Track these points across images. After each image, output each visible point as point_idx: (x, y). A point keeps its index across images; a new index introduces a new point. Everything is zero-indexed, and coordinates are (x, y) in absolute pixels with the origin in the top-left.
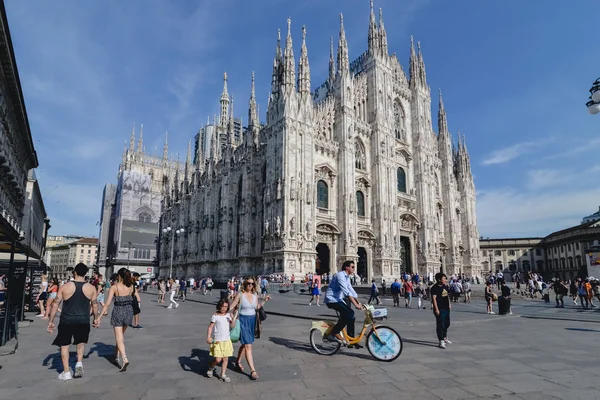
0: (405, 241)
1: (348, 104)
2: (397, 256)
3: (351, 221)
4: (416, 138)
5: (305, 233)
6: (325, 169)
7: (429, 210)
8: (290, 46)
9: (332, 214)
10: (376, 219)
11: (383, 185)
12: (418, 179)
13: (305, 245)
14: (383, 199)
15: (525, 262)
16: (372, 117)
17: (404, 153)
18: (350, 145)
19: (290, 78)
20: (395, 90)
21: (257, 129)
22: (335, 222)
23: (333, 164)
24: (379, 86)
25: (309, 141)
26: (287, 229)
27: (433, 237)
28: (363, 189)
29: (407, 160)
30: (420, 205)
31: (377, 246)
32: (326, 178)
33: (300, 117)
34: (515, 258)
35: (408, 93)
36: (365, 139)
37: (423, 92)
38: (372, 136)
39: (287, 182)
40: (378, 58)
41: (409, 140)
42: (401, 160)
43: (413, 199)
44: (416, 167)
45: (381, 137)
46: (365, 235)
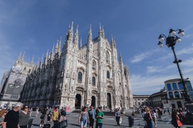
0: (109, 94)
1: (91, 49)
2: (106, 100)
3: (90, 87)
4: (113, 62)
5: (71, 90)
6: (81, 68)
7: (117, 85)
8: (72, 29)
9: (83, 84)
10: (99, 87)
11: (102, 76)
12: (113, 75)
13: (71, 94)
14: (102, 80)
15: (147, 102)
16: (99, 54)
17: (109, 66)
18: (91, 62)
19: (71, 38)
20: (106, 48)
21: (60, 54)
22: (84, 87)
23: (84, 67)
24: (101, 46)
25: (76, 58)
26: (64, 88)
27: (118, 93)
28: (95, 76)
29: (110, 69)
30: (114, 83)
31: (99, 96)
32: (82, 71)
33: (73, 51)
34: (143, 101)
35: (111, 50)
36: (96, 61)
37: (115, 50)
38: (99, 60)
39: (66, 71)
40: (101, 38)
41: (111, 63)
42: (108, 69)
43: (112, 81)
44: (113, 71)
45: (101, 61)
46: (95, 92)
